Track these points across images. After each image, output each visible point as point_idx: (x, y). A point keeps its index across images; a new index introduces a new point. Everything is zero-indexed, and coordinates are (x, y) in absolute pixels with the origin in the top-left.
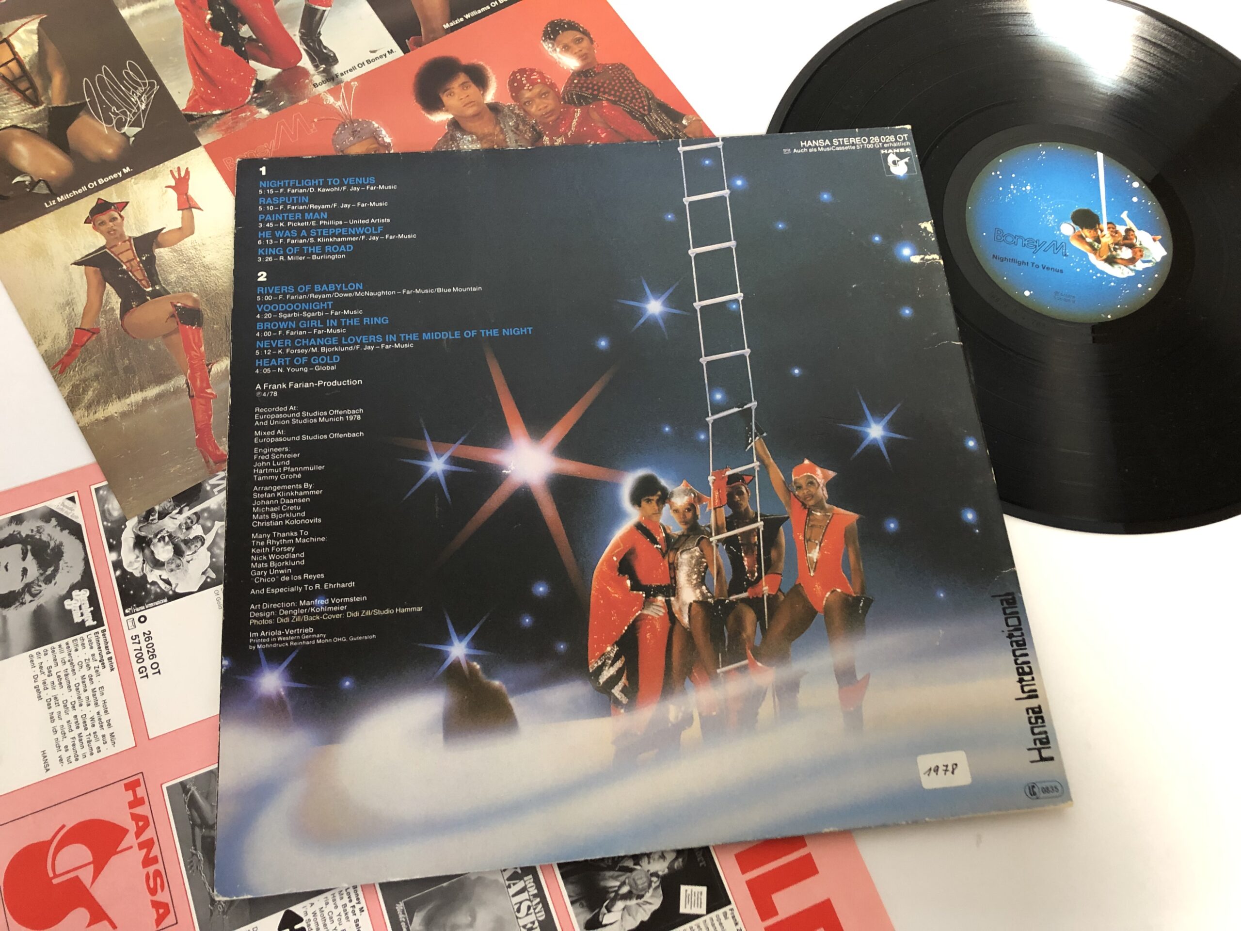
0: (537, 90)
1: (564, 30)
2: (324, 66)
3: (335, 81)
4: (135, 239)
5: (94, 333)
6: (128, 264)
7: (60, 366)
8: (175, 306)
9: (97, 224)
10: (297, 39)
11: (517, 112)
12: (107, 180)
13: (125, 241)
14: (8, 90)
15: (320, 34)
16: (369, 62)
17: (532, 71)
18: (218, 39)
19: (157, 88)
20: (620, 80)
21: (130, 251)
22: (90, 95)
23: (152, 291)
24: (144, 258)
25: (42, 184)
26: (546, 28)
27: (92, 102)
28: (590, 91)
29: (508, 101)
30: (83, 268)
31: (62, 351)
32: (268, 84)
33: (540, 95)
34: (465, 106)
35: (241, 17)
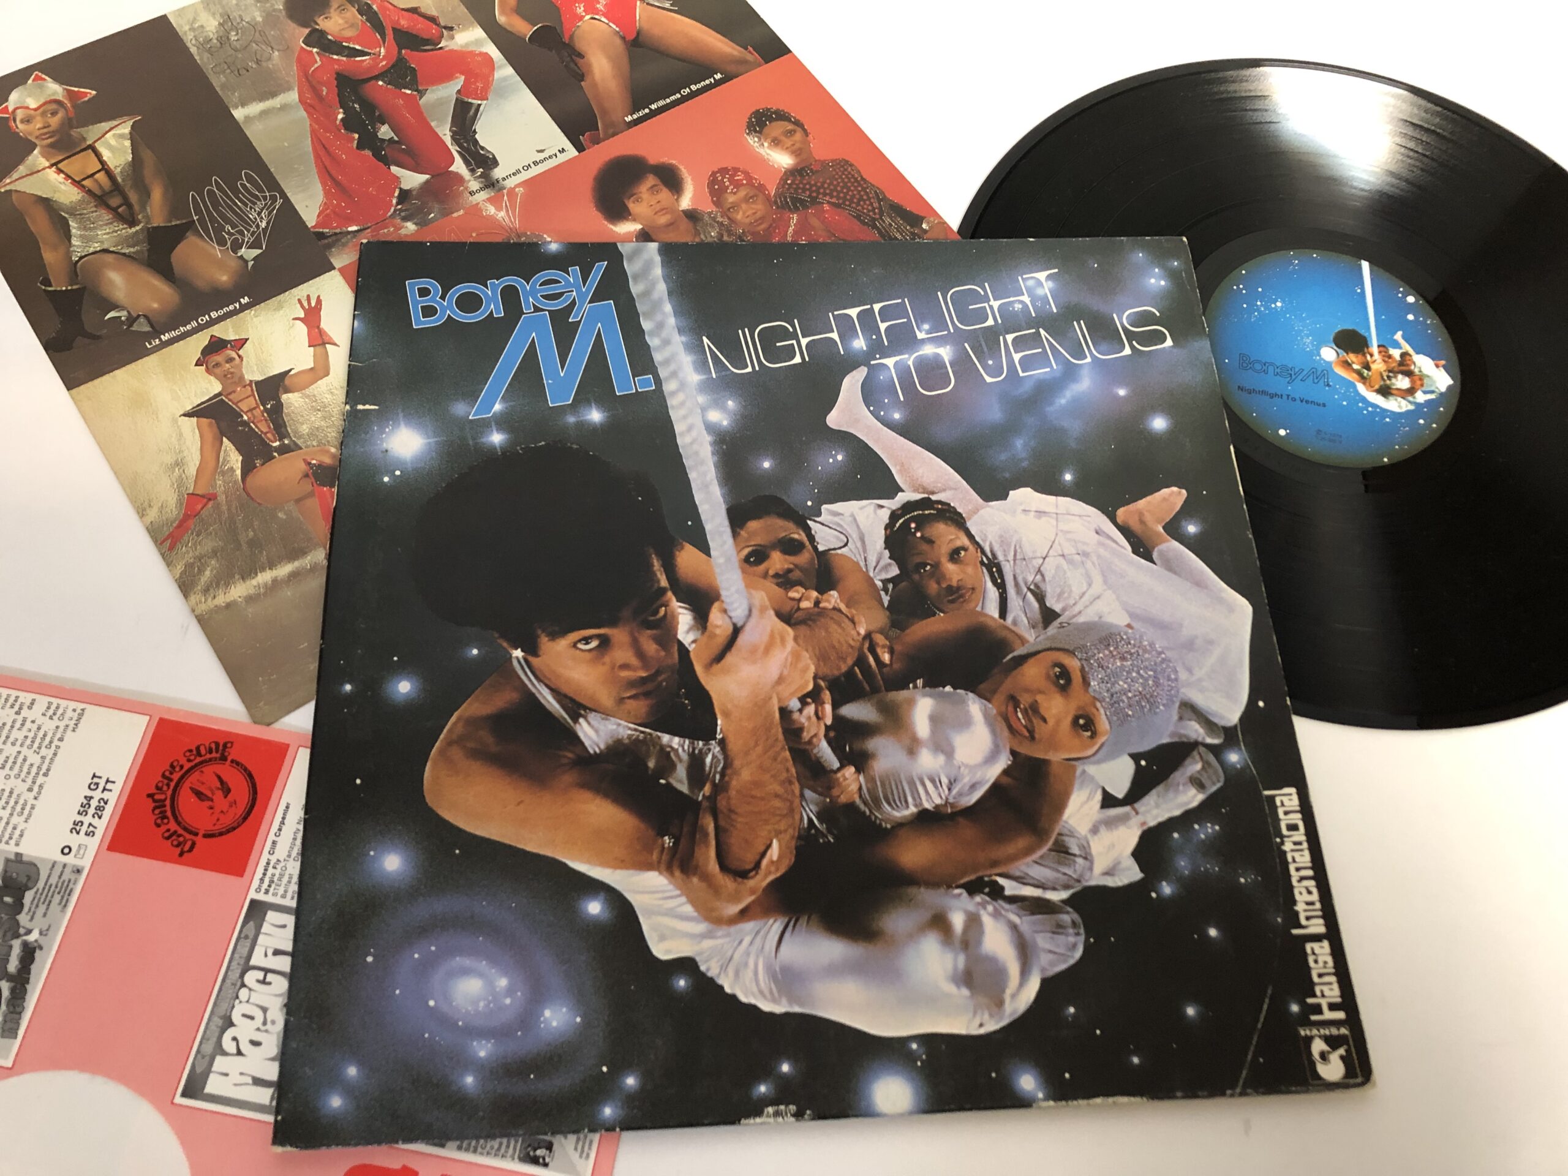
0: (742, 193)
1: (771, 120)
2: (481, 170)
3: (497, 188)
4: (257, 383)
5: (210, 500)
6: (249, 414)
7: (169, 541)
8: (310, 464)
9: (210, 366)
10: (448, 140)
11: (720, 220)
12: (221, 312)
13: (245, 387)
14: (96, 206)
15: (475, 132)
16: (536, 163)
17: (736, 170)
18: (353, 142)
19: (279, 201)
20: (843, 179)
21: (251, 399)
22: (198, 211)
23: (280, 445)
24: (269, 406)
25: (142, 320)
26: (750, 119)
27: (202, 221)
28: (808, 193)
29: (708, 207)
30: (195, 419)
31: (172, 523)
32: (414, 193)
33: (746, 199)
34: (656, 214)
35: (379, 115)
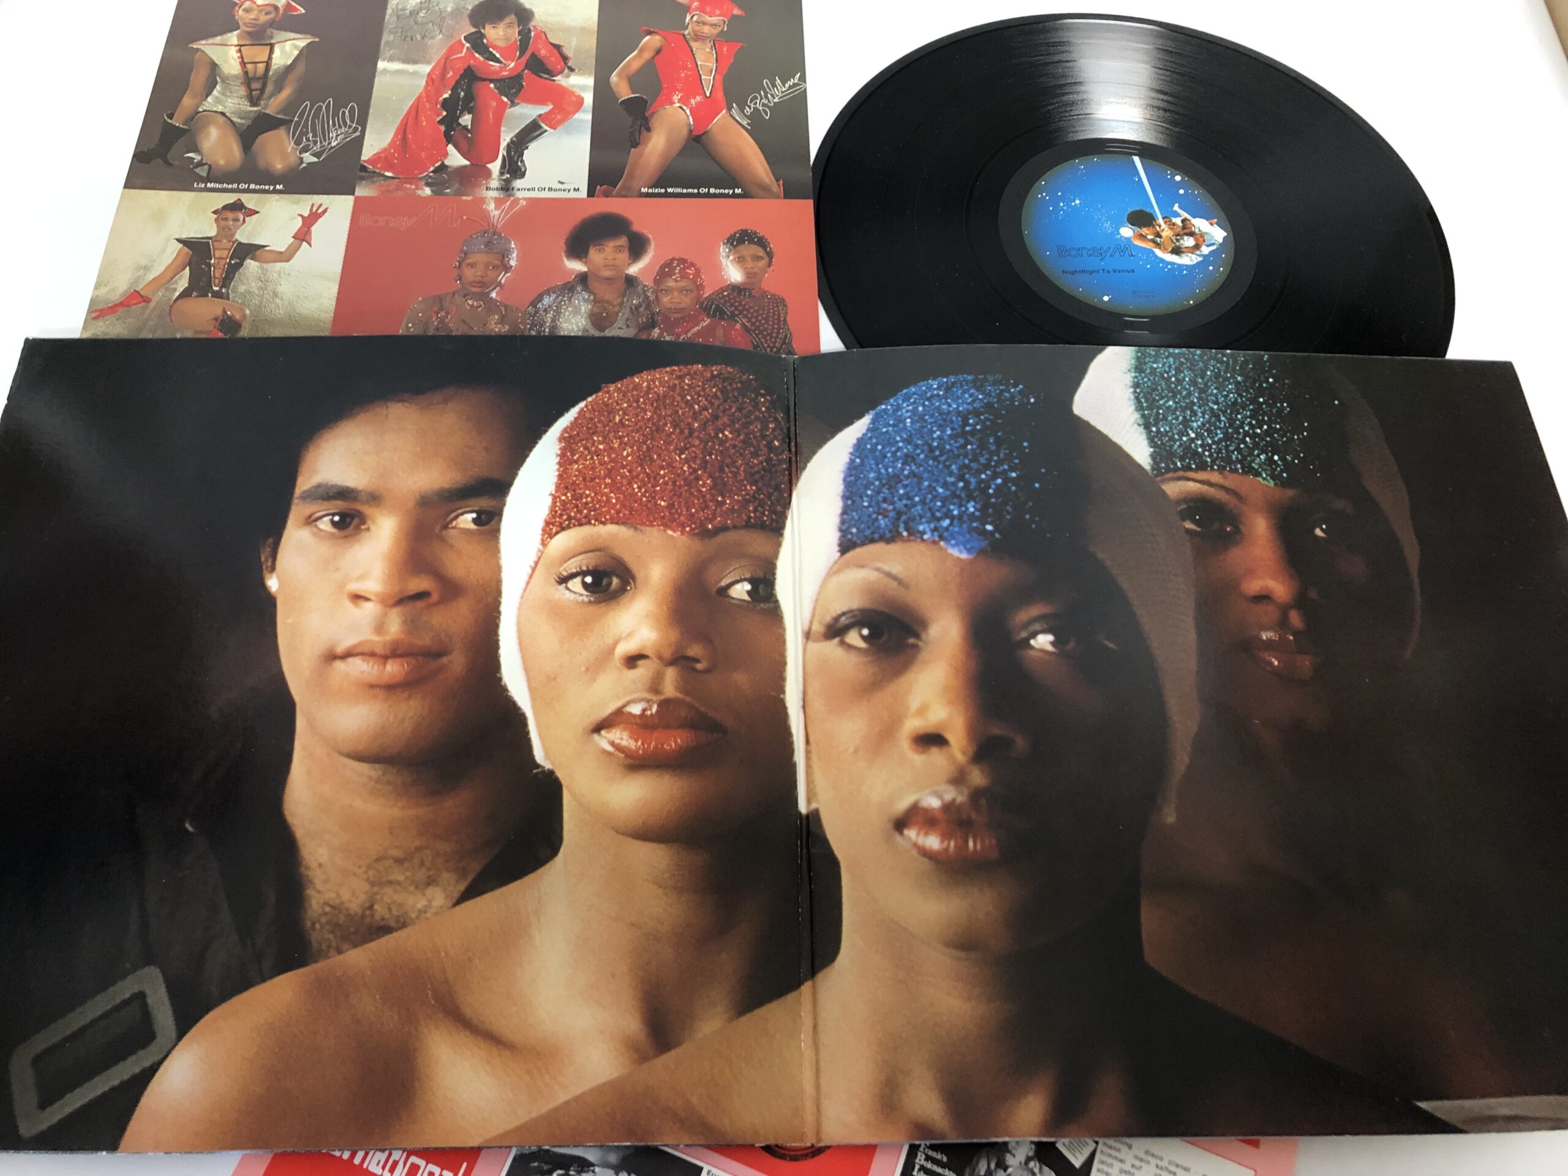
0: (683, 284)
1: (751, 241)
2: (508, 176)
3: (508, 193)
4: (240, 244)
5: (144, 301)
6: (217, 260)
7: (97, 314)
8: (226, 313)
9: (220, 217)
10: (504, 144)
11: (649, 294)
12: (258, 187)
13: (229, 241)
14: (242, 83)
15: (527, 148)
16: (550, 189)
18: (438, 116)
19: (358, 134)
21: (227, 251)
22: (301, 116)
23: (217, 291)
24: (233, 262)
25: (206, 167)
26: (735, 233)
27: (298, 124)
28: (733, 308)
29: (648, 282)
30: (181, 245)
31: (109, 303)
32: (449, 170)
33: (681, 290)
35: (472, 107)
